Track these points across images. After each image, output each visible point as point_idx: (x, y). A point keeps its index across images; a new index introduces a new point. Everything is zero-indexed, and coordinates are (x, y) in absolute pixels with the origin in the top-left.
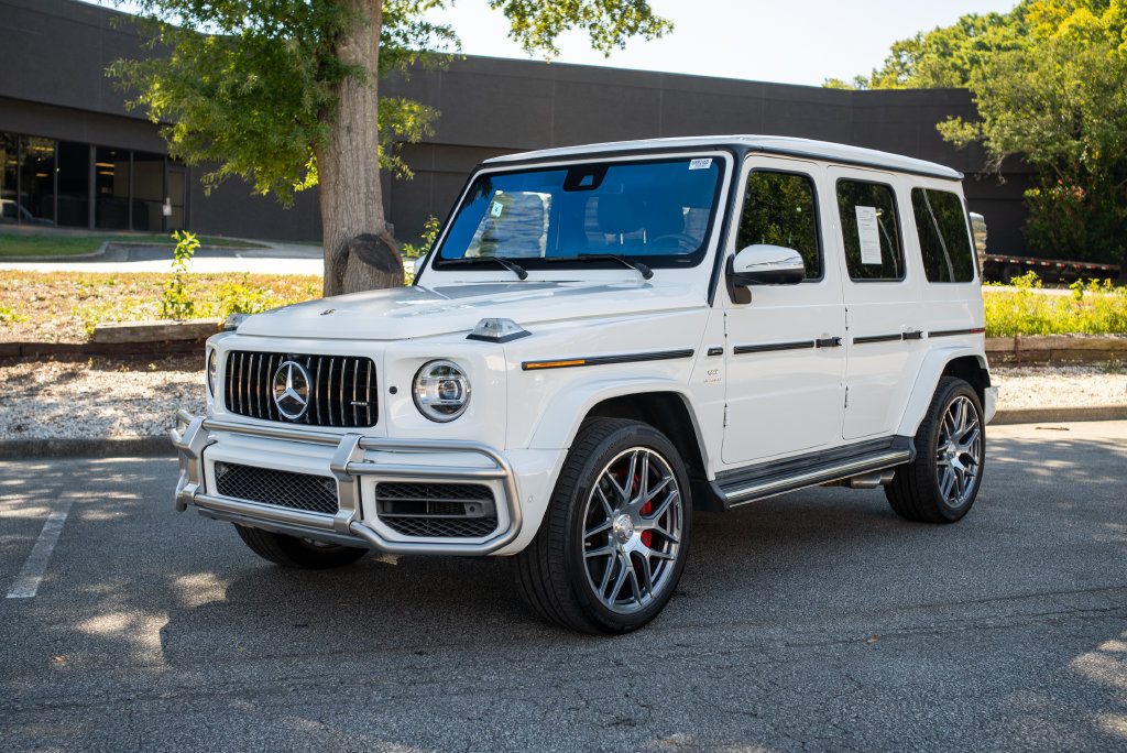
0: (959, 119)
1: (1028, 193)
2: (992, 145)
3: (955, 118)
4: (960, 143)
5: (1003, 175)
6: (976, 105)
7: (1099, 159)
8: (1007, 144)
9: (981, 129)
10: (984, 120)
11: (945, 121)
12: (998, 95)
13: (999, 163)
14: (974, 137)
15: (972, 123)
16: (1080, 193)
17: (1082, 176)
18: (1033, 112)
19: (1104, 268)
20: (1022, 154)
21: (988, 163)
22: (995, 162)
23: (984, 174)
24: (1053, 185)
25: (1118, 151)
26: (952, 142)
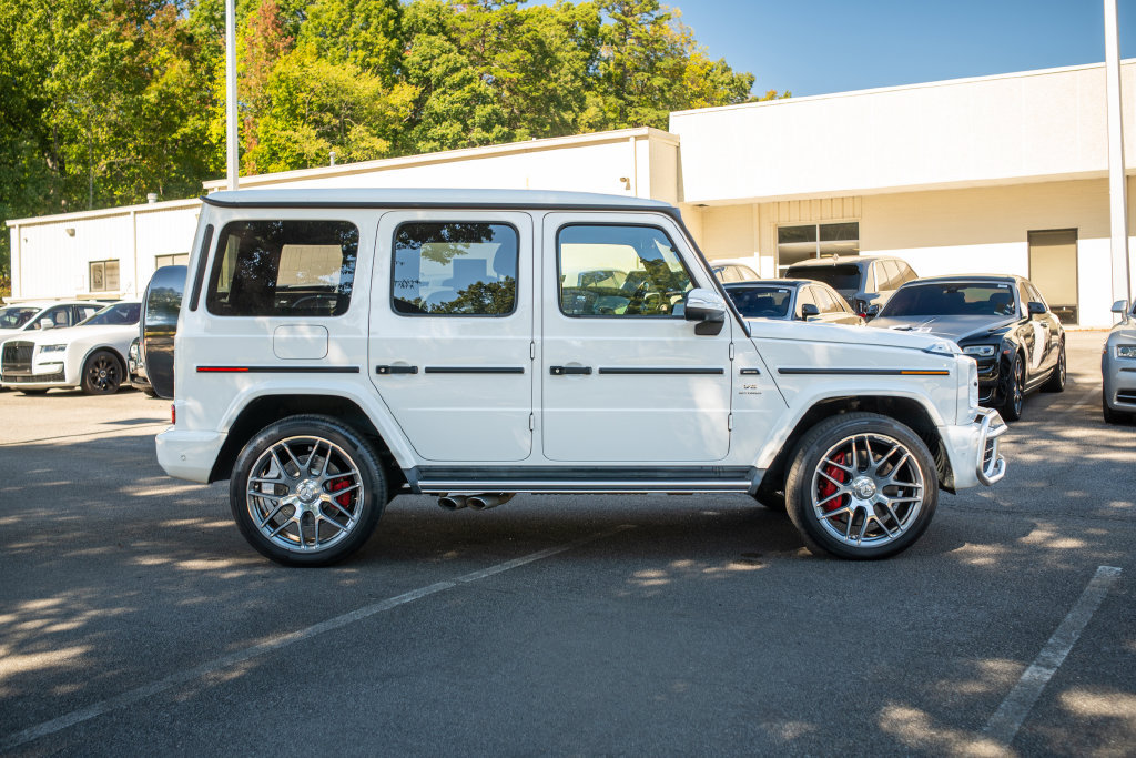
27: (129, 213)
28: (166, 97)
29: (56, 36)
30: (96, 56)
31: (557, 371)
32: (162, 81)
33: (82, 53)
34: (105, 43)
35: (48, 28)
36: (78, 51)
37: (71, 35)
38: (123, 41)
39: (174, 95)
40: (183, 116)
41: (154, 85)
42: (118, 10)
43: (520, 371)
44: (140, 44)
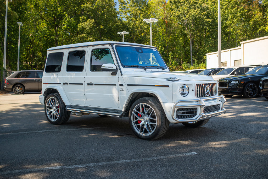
27: (229, 51)
28: (255, 22)
29: (229, 11)
30: (239, 14)
31: (88, 84)
32: (254, 18)
33: (235, 14)
34: (240, 11)
35: (227, 9)
36: (234, 14)
37: (233, 10)
38: (245, 10)
39: (258, 21)
40: (260, 26)
41: (252, 19)
42: (244, 3)
43: (82, 84)
44: (250, 10)
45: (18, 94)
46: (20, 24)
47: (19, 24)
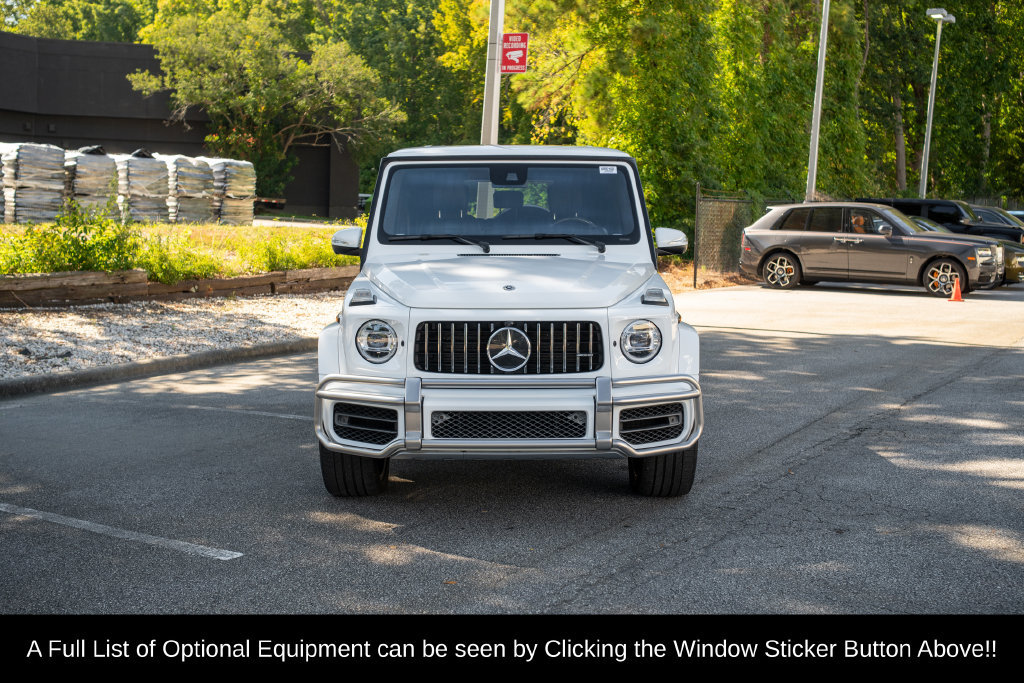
0: (147, 71)
1: (208, 138)
2: (178, 96)
3: (143, 71)
4: (147, 93)
5: (188, 122)
6: (160, 61)
7: (264, 112)
8: (191, 96)
9: (163, 81)
10: (166, 75)
11: (135, 73)
12: (179, 54)
13: (183, 112)
14: (158, 88)
15: (156, 76)
16: (251, 140)
17: (250, 125)
18: (206, 70)
19: (274, 201)
20: (201, 105)
21: (175, 112)
22: (180, 112)
23: (172, 121)
24: (228, 132)
25: (278, 107)
26: (141, 91)
45: (777, 286)
46: (940, 16)
47: (934, 16)
